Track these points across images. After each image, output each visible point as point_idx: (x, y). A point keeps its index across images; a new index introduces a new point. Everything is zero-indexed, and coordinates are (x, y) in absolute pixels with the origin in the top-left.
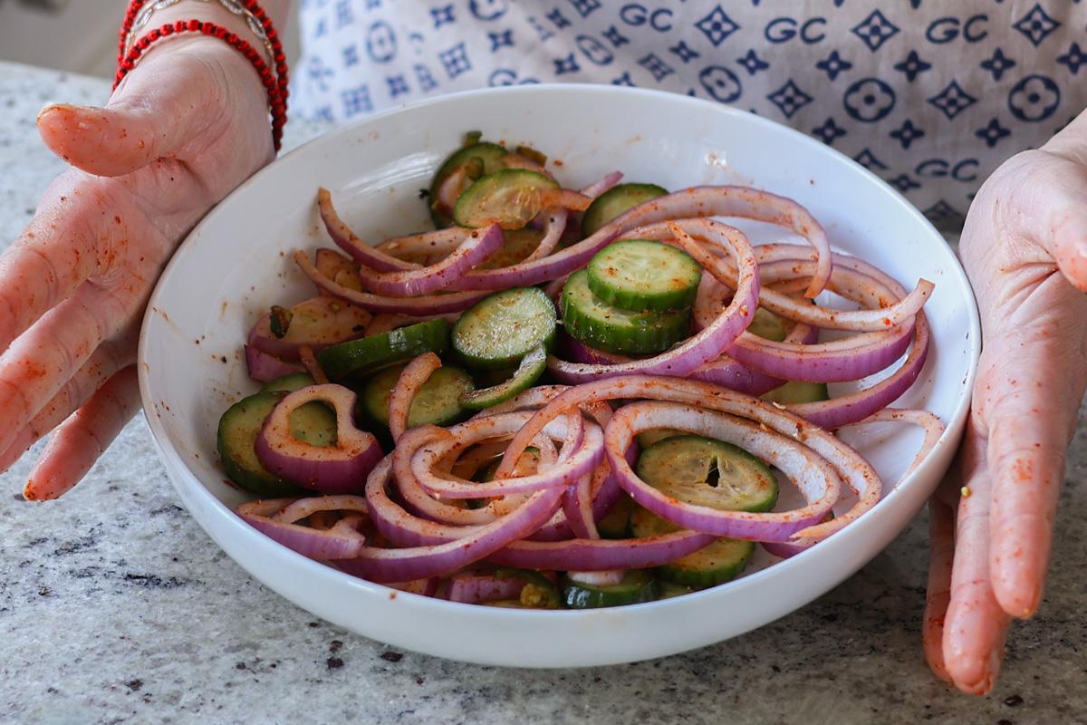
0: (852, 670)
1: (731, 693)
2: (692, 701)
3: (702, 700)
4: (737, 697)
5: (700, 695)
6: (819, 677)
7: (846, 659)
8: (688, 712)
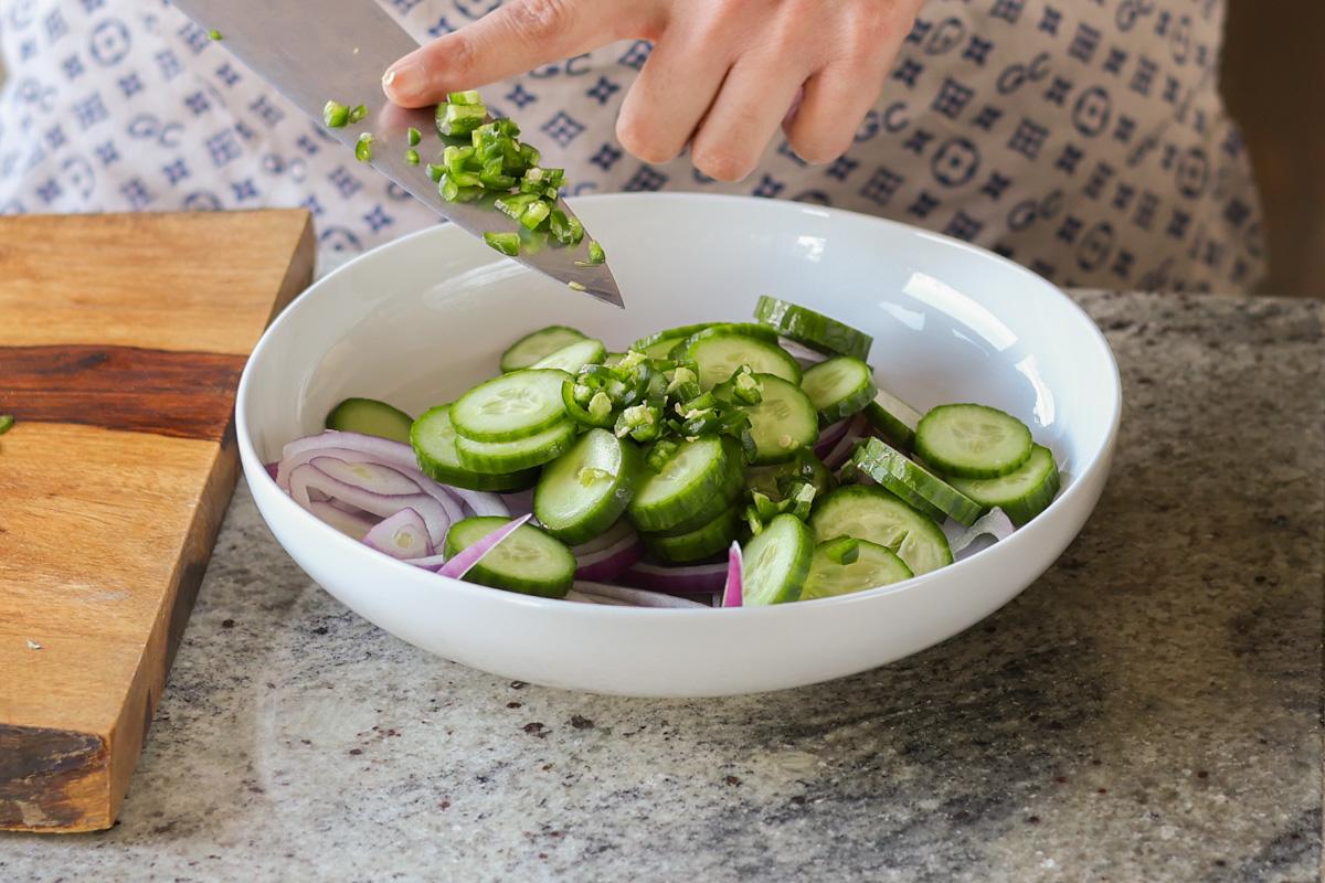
0: (350, 676)
1: (227, 714)
2: (187, 726)
3: (197, 724)
4: (234, 717)
5: (195, 720)
6: (318, 687)
7: (342, 667)
8: (185, 738)
